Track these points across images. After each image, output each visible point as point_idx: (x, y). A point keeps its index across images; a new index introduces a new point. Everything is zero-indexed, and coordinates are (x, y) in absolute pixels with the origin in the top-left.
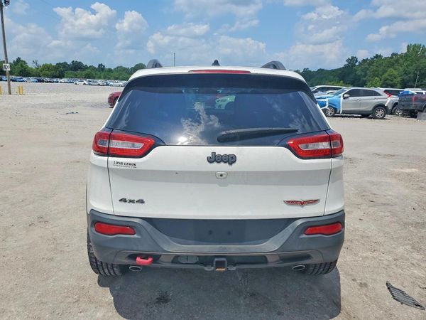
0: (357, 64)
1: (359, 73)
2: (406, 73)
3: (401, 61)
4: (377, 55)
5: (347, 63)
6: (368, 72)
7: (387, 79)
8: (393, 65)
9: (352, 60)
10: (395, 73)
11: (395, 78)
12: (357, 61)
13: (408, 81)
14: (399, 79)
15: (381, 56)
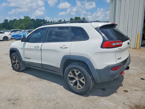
0: (8, 22)
1: (10, 25)
2: (26, 25)
3: (23, 21)
4: (15, 19)
5: (4, 21)
6: (13, 25)
7: (21, 27)
8: (21, 23)
9: (6, 21)
10: (23, 25)
11: (23, 27)
12: (8, 21)
13: (27, 28)
14: (24, 27)
15: (16, 19)
